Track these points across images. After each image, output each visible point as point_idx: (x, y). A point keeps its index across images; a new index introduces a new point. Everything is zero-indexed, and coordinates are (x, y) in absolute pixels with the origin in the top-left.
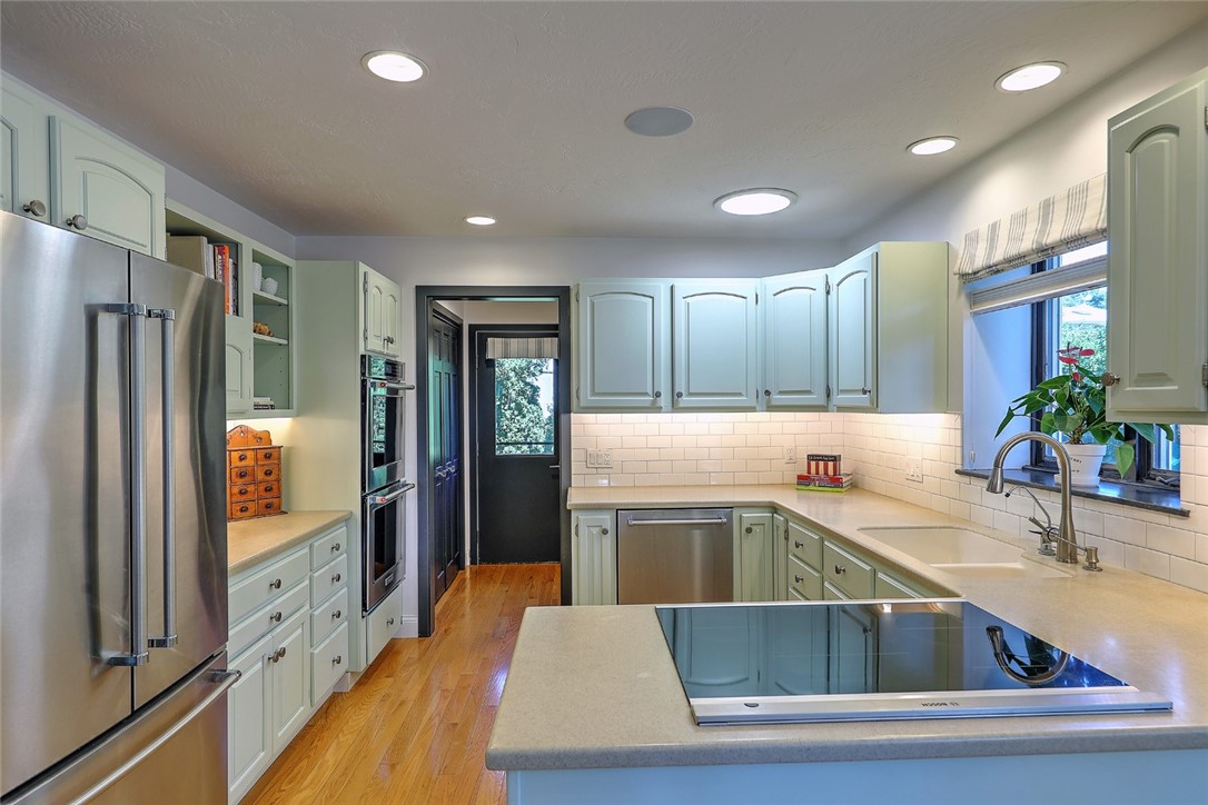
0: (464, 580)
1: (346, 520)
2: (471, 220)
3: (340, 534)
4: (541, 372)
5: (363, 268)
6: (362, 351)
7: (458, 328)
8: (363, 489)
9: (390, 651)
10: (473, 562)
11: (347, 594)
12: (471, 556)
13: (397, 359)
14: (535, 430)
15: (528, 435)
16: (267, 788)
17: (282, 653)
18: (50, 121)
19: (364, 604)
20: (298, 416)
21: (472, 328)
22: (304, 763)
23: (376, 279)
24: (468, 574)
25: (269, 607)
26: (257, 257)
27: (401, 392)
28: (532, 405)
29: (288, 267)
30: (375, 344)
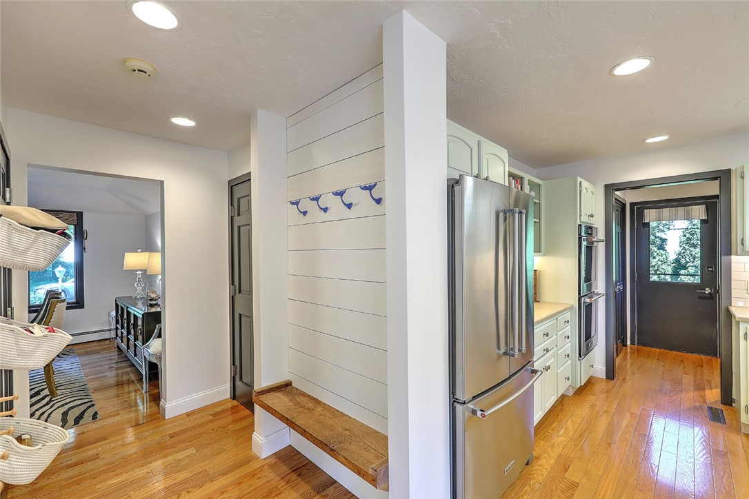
0: (626, 352)
1: (570, 309)
2: (648, 141)
3: (567, 316)
4: (669, 229)
5: (579, 179)
6: (579, 223)
7: (624, 205)
8: (579, 294)
9: (590, 382)
10: (632, 343)
11: (571, 346)
12: (631, 340)
13: (594, 226)
14: (664, 267)
15: (658, 270)
16: (541, 429)
17: (549, 367)
18: (479, 142)
19: (580, 354)
20: (544, 255)
21: (632, 205)
22: (556, 424)
23: (585, 184)
24: (629, 350)
25: (543, 345)
26: (530, 183)
27: (595, 243)
28: (661, 251)
29: (539, 185)
30: (585, 219)
